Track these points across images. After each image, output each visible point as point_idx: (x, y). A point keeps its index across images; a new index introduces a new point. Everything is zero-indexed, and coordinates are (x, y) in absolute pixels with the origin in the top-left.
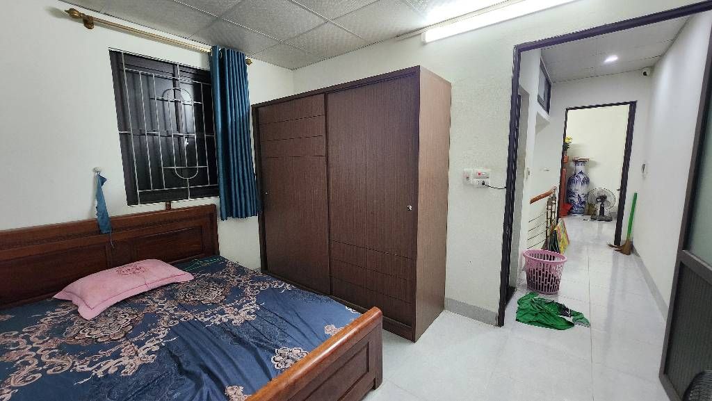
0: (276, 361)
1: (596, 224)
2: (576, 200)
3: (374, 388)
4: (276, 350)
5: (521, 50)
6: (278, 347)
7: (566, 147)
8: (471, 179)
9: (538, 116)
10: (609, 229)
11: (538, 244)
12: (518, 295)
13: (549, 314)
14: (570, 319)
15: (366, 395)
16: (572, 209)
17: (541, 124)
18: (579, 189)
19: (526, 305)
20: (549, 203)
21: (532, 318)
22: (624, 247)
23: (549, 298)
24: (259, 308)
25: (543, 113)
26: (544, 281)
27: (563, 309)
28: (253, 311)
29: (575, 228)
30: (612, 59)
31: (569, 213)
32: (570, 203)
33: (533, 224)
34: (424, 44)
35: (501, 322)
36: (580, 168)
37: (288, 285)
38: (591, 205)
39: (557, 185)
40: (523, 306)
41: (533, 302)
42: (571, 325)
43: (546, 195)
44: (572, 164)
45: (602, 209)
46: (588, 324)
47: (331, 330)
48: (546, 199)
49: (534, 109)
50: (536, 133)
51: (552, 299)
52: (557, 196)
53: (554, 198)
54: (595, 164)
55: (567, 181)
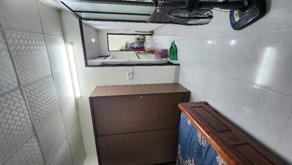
0: (204, 144)
1: (146, 40)
2: (139, 46)
3: (208, 104)
4: (201, 145)
5: (87, 65)
6: (200, 144)
7: (122, 50)
8: (130, 77)
9: (111, 59)
10: (147, 37)
11: (153, 56)
12: (170, 60)
13: (173, 51)
14: (174, 46)
15: (211, 107)
16: (142, 47)
17: (113, 58)
18: (135, 46)
19: (172, 57)
20: (140, 53)
21: (175, 56)
22: (152, 33)
23: (169, 52)
24: (189, 158)
25: (109, 57)
26: (164, 54)
27: (171, 48)
28: (190, 161)
29: (148, 46)
30: (93, 40)
31: (144, 48)
32: (140, 48)
33: (147, 58)
34: (81, 97)
35: (179, 65)
36: (128, 46)
37: (179, 146)
38: (141, 42)
39: (134, 52)
40: (173, 59)
41: (171, 56)
42: (175, 45)
43: (137, 55)
44: (127, 48)
45: (141, 39)
46: (174, 41)
47: (189, 122)
48: (138, 54)
49: (108, 60)
50: (117, 59)
51: (169, 51)
52: (137, 52)
53: (138, 52)
54: (127, 42)
55: (133, 49)
